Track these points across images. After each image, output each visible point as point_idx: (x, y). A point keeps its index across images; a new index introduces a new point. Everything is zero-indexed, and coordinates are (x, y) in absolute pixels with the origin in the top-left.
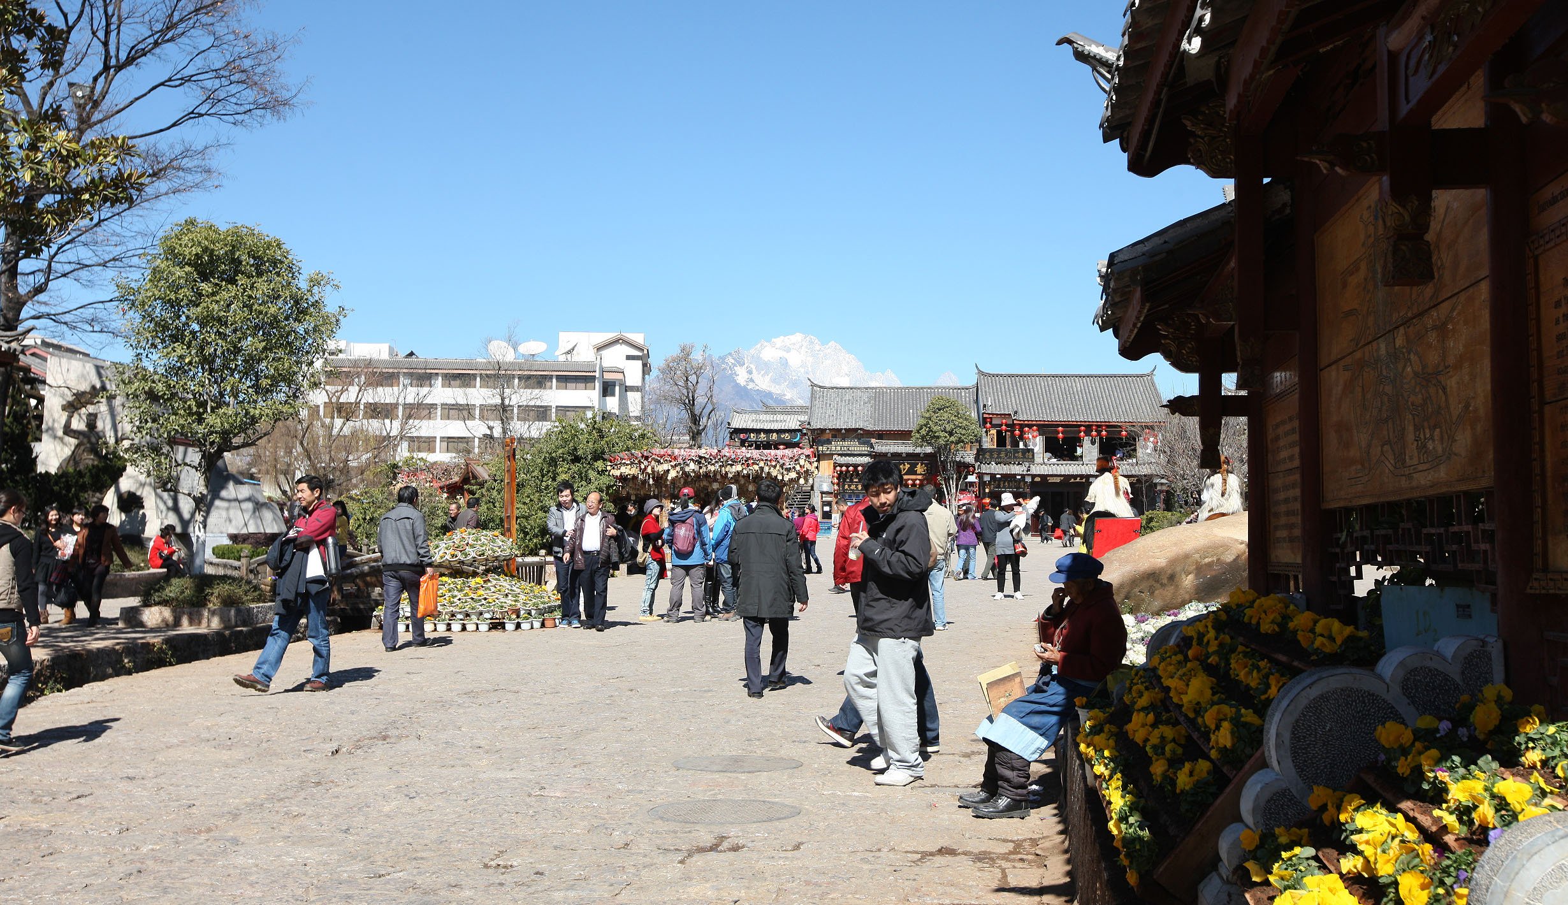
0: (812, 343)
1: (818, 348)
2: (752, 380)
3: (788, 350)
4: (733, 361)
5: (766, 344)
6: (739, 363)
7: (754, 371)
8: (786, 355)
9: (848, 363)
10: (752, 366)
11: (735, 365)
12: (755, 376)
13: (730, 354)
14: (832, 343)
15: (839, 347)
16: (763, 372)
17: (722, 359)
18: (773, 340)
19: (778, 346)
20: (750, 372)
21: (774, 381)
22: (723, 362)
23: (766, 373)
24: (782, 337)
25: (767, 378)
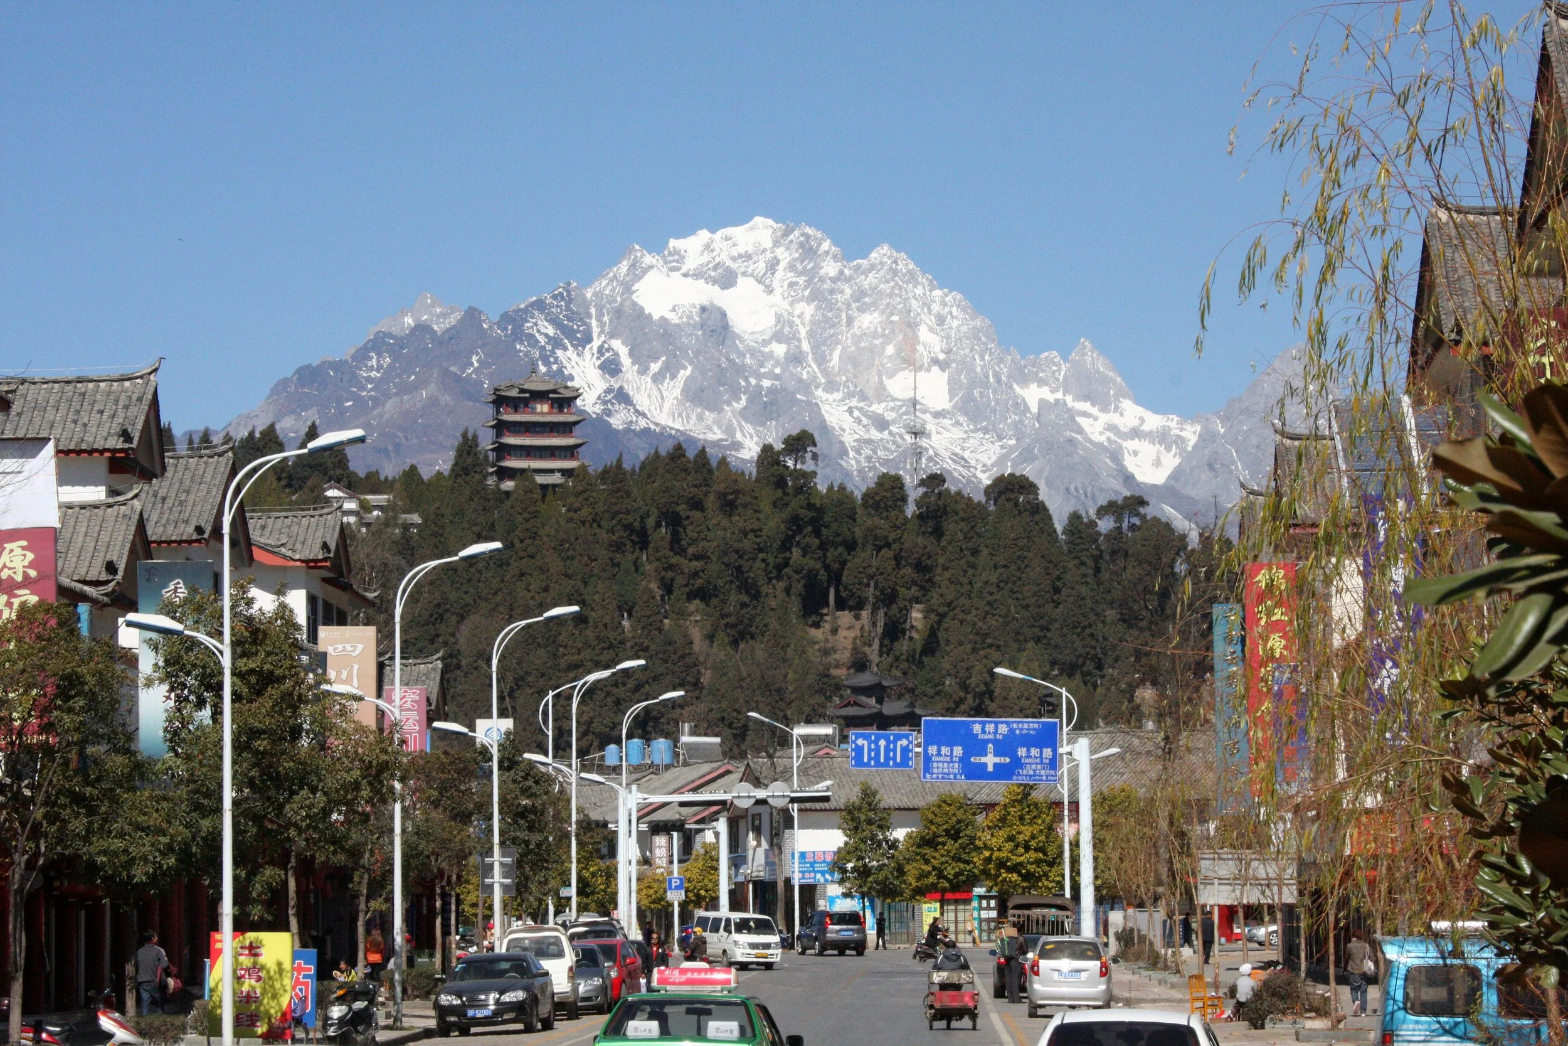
0: (808, 251)
1: (830, 268)
2: (623, 397)
3: (727, 280)
4: (551, 331)
5: (648, 259)
6: (569, 333)
7: (626, 360)
8: (722, 298)
9: (941, 320)
10: (617, 345)
11: (556, 343)
12: (631, 377)
13: (540, 305)
14: (881, 253)
15: (905, 264)
16: (655, 367)
17: (515, 320)
18: (673, 243)
19: (690, 265)
20: (611, 367)
21: (695, 395)
22: (520, 335)
23: (670, 370)
24: (704, 235)
25: (674, 389)
